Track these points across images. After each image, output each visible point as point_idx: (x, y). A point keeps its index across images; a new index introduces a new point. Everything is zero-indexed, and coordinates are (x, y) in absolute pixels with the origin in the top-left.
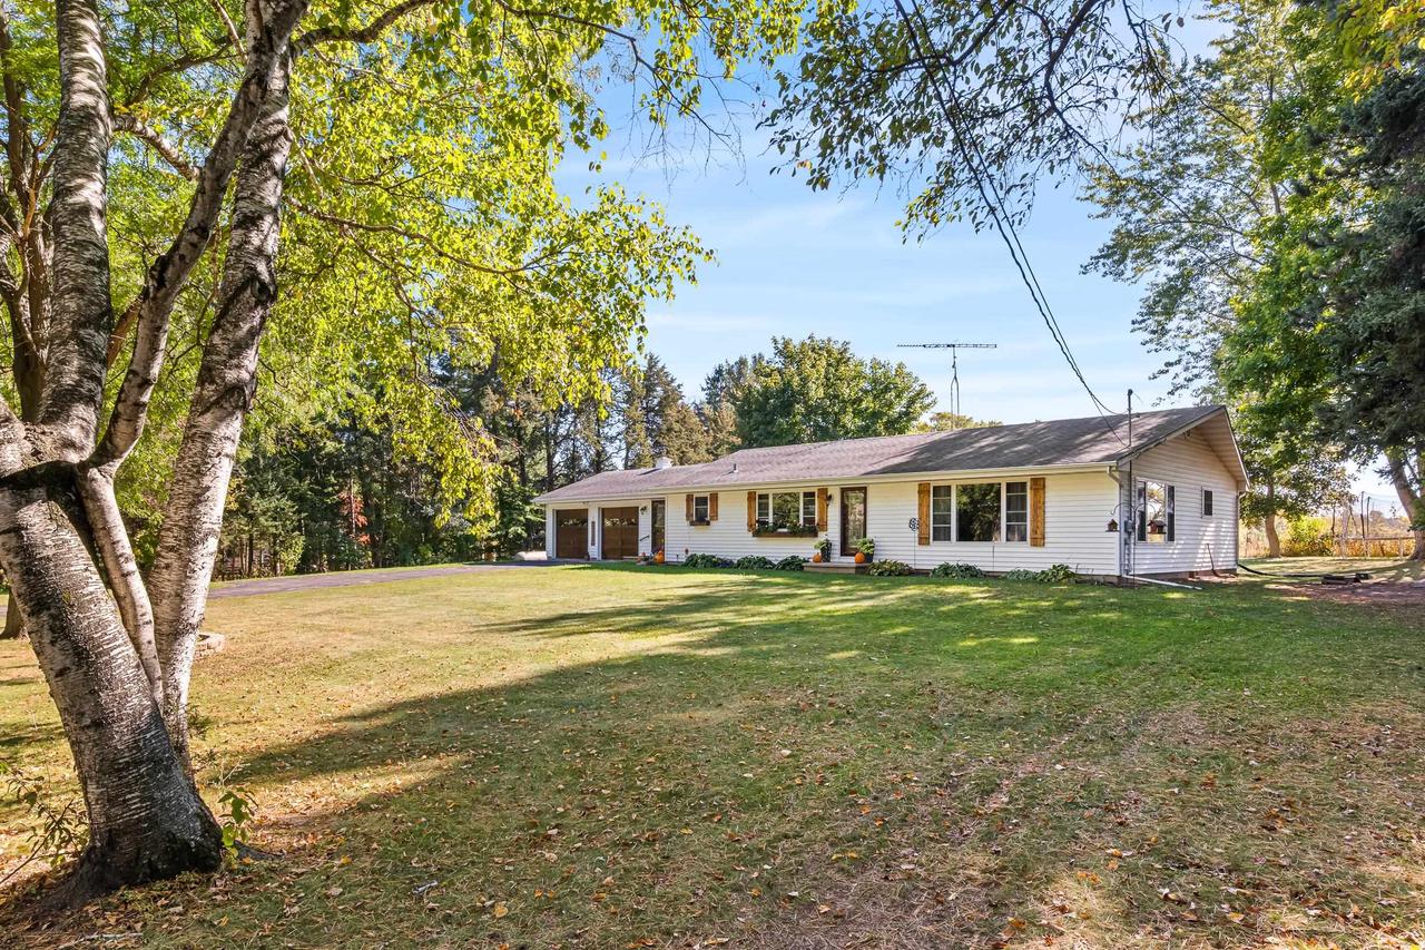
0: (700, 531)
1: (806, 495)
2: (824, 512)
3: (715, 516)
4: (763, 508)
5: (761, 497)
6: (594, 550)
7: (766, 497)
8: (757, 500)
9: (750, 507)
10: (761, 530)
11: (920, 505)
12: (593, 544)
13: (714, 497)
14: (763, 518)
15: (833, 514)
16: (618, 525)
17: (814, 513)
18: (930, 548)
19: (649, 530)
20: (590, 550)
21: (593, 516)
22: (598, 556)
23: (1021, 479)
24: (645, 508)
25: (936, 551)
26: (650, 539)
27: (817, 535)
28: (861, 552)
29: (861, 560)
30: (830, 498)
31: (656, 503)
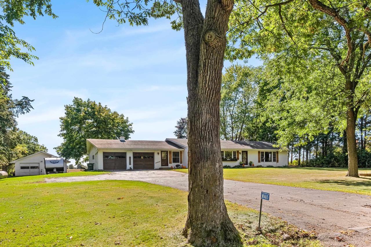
2: (238, 156)
5: (221, 152)
6: (131, 166)
7: (223, 152)
11: (258, 155)
15: (240, 156)
16: (142, 158)
17: (236, 156)
18: (261, 163)
19: (160, 160)
20: (128, 167)
21: (130, 155)
22: (133, 169)
23: (275, 152)
24: (158, 153)
25: (262, 164)
26: (161, 162)
27: (237, 161)
28: (253, 164)
29: (253, 165)
30: (240, 153)
31: (162, 152)
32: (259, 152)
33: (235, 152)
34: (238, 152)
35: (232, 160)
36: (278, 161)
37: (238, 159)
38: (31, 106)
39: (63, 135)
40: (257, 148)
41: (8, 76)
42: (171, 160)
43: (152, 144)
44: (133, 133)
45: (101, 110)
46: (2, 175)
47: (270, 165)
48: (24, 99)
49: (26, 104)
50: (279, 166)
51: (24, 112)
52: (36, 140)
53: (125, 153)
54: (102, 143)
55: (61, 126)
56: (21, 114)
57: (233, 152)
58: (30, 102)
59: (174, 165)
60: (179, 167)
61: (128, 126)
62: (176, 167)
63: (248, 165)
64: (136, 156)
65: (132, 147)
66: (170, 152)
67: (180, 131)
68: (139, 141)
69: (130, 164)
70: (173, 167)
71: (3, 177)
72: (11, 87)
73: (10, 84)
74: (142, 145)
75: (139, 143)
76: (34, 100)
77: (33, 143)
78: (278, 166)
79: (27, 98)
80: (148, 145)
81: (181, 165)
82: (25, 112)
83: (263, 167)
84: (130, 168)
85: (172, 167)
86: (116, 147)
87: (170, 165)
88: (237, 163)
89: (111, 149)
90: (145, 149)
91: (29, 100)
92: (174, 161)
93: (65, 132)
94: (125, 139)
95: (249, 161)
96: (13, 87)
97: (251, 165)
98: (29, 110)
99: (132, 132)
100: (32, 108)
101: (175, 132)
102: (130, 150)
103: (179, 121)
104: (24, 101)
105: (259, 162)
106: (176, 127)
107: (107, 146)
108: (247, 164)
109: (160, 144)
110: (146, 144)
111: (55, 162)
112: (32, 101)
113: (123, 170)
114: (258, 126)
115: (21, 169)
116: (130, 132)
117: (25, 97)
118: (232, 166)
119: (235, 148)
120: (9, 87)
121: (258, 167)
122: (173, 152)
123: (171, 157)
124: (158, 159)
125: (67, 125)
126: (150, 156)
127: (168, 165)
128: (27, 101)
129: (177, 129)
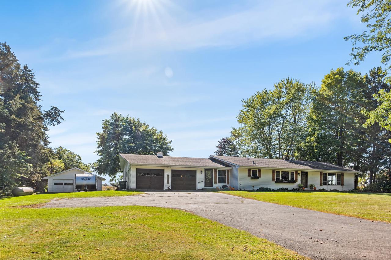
0: (254, 180)
2: (296, 177)
3: (260, 176)
4: (278, 175)
5: (277, 172)
6: (169, 186)
7: (279, 172)
8: (275, 172)
9: (273, 174)
10: (278, 181)
11: (320, 177)
13: (259, 170)
14: (278, 178)
15: (299, 178)
16: (182, 177)
17: (294, 177)
18: (322, 186)
19: (203, 179)
20: (166, 186)
21: (168, 173)
22: (171, 188)
23: (340, 173)
24: (201, 172)
25: (324, 187)
26: (204, 182)
27: (295, 183)
28: (315, 187)
29: (315, 189)
30: (299, 174)
31: (206, 170)
32: (321, 174)
33: (294, 172)
34: (296, 172)
35: (289, 182)
36: (342, 185)
37: (296, 180)
38: (61, 117)
39: (99, 152)
40: (319, 169)
41: (38, 84)
42: (217, 180)
43: (194, 161)
44: (173, 150)
45: (139, 125)
46: (23, 191)
47: (334, 189)
48: (52, 109)
49: (55, 115)
50: (345, 190)
51: (54, 124)
52: (80, 158)
53: (162, 171)
54: (136, 158)
55: (97, 143)
56: (50, 126)
57: (291, 172)
58: (60, 113)
59: (220, 185)
60: (226, 188)
61: (167, 143)
62: (222, 188)
63: (308, 189)
64: (176, 174)
65: (171, 163)
66: (216, 171)
67: (221, 151)
68: (179, 158)
69: (168, 183)
70: (219, 188)
71: (24, 194)
72: (40, 96)
73: (39, 93)
74: (182, 161)
75: (179, 160)
76: (64, 111)
77: (76, 161)
78: (343, 190)
79: (56, 108)
80: (189, 162)
81: (228, 186)
82: (56, 123)
83: (327, 191)
84: (168, 188)
85: (217, 188)
86: (152, 163)
87: (215, 186)
88: (295, 186)
89: (146, 165)
90: (186, 166)
91: (59, 111)
92: (220, 182)
93: (101, 148)
94: (163, 155)
95: (309, 184)
96: (42, 96)
97: (312, 189)
98: (59, 121)
99: (171, 150)
100: (63, 119)
101: (216, 152)
102: (168, 166)
103: (221, 141)
104: (53, 111)
105: (321, 184)
106: (217, 147)
107: (141, 162)
108: (306, 187)
109: (203, 161)
110: (188, 161)
111: (86, 178)
112: (62, 112)
113: (159, 190)
114: (313, 145)
115: (54, 185)
116: (168, 150)
117: (54, 107)
118: (290, 189)
119: (293, 167)
120: (38, 96)
121: (321, 191)
122: (218, 170)
123: (215, 177)
124: (200, 178)
125: (103, 141)
126: (192, 175)
127: (212, 186)
128: (57, 111)
129: (218, 149)
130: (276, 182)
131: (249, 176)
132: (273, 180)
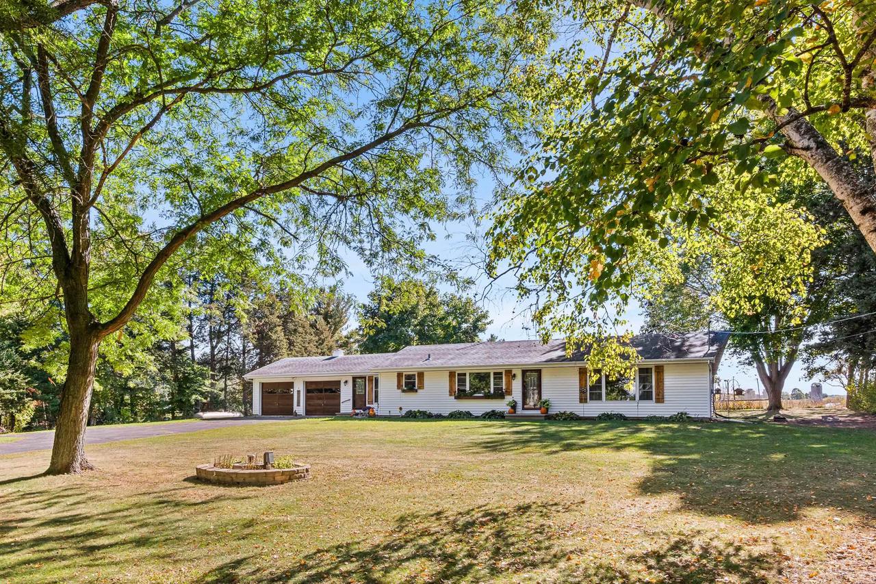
0: (411, 396)
1: (495, 374)
2: (509, 384)
3: (421, 387)
4: (462, 381)
5: (459, 375)
6: (300, 409)
7: (465, 375)
8: (456, 377)
9: (451, 381)
10: (461, 395)
11: (580, 380)
12: (298, 405)
13: (421, 375)
14: (462, 388)
15: (517, 385)
17: (502, 385)
18: (588, 404)
19: (350, 396)
20: (295, 409)
21: (299, 387)
22: (304, 414)
23: (648, 366)
26: (351, 401)
27: (505, 398)
28: (546, 407)
29: (545, 411)
30: (516, 376)
31: (354, 378)
32: (582, 371)
33: (501, 373)
34: (509, 372)
35: (490, 396)
37: (509, 392)
42: (372, 397)
64: (308, 388)
66: (371, 379)
84: (300, 413)
88: (502, 405)
102: (301, 377)
119: (500, 362)
122: (375, 378)
123: (370, 391)
124: (346, 393)
130: (458, 397)
131: (399, 386)
132: (451, 392)
